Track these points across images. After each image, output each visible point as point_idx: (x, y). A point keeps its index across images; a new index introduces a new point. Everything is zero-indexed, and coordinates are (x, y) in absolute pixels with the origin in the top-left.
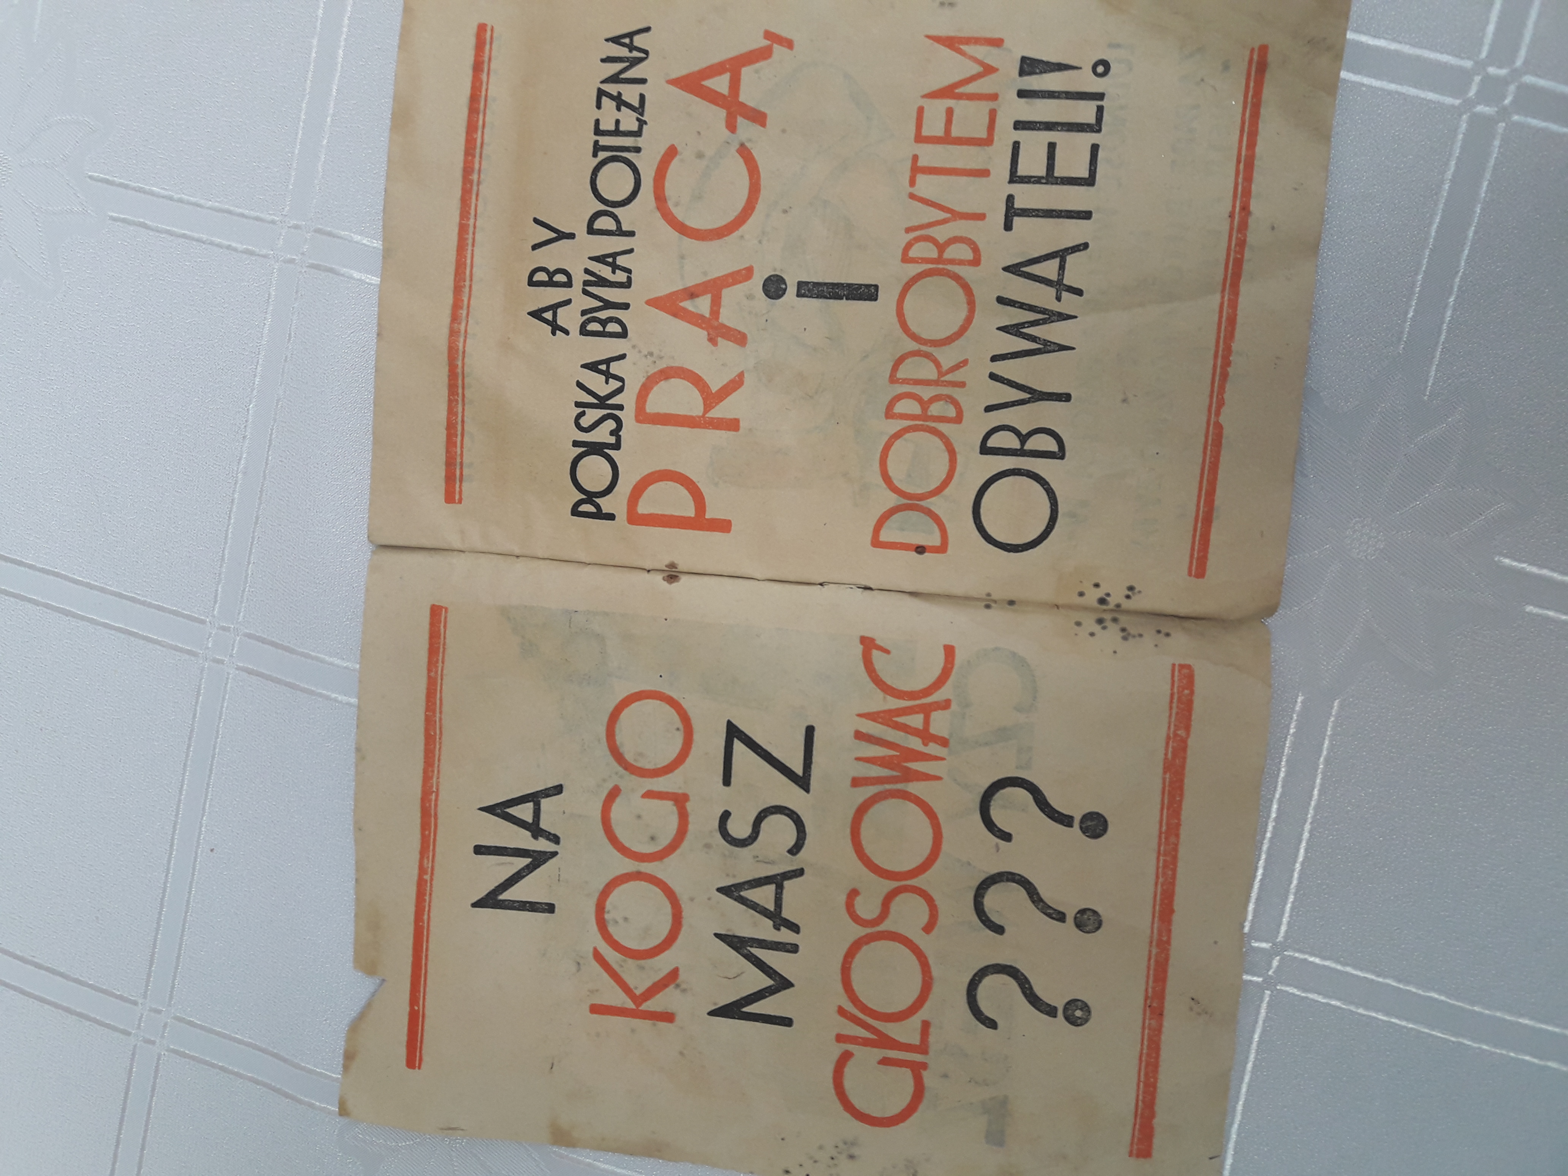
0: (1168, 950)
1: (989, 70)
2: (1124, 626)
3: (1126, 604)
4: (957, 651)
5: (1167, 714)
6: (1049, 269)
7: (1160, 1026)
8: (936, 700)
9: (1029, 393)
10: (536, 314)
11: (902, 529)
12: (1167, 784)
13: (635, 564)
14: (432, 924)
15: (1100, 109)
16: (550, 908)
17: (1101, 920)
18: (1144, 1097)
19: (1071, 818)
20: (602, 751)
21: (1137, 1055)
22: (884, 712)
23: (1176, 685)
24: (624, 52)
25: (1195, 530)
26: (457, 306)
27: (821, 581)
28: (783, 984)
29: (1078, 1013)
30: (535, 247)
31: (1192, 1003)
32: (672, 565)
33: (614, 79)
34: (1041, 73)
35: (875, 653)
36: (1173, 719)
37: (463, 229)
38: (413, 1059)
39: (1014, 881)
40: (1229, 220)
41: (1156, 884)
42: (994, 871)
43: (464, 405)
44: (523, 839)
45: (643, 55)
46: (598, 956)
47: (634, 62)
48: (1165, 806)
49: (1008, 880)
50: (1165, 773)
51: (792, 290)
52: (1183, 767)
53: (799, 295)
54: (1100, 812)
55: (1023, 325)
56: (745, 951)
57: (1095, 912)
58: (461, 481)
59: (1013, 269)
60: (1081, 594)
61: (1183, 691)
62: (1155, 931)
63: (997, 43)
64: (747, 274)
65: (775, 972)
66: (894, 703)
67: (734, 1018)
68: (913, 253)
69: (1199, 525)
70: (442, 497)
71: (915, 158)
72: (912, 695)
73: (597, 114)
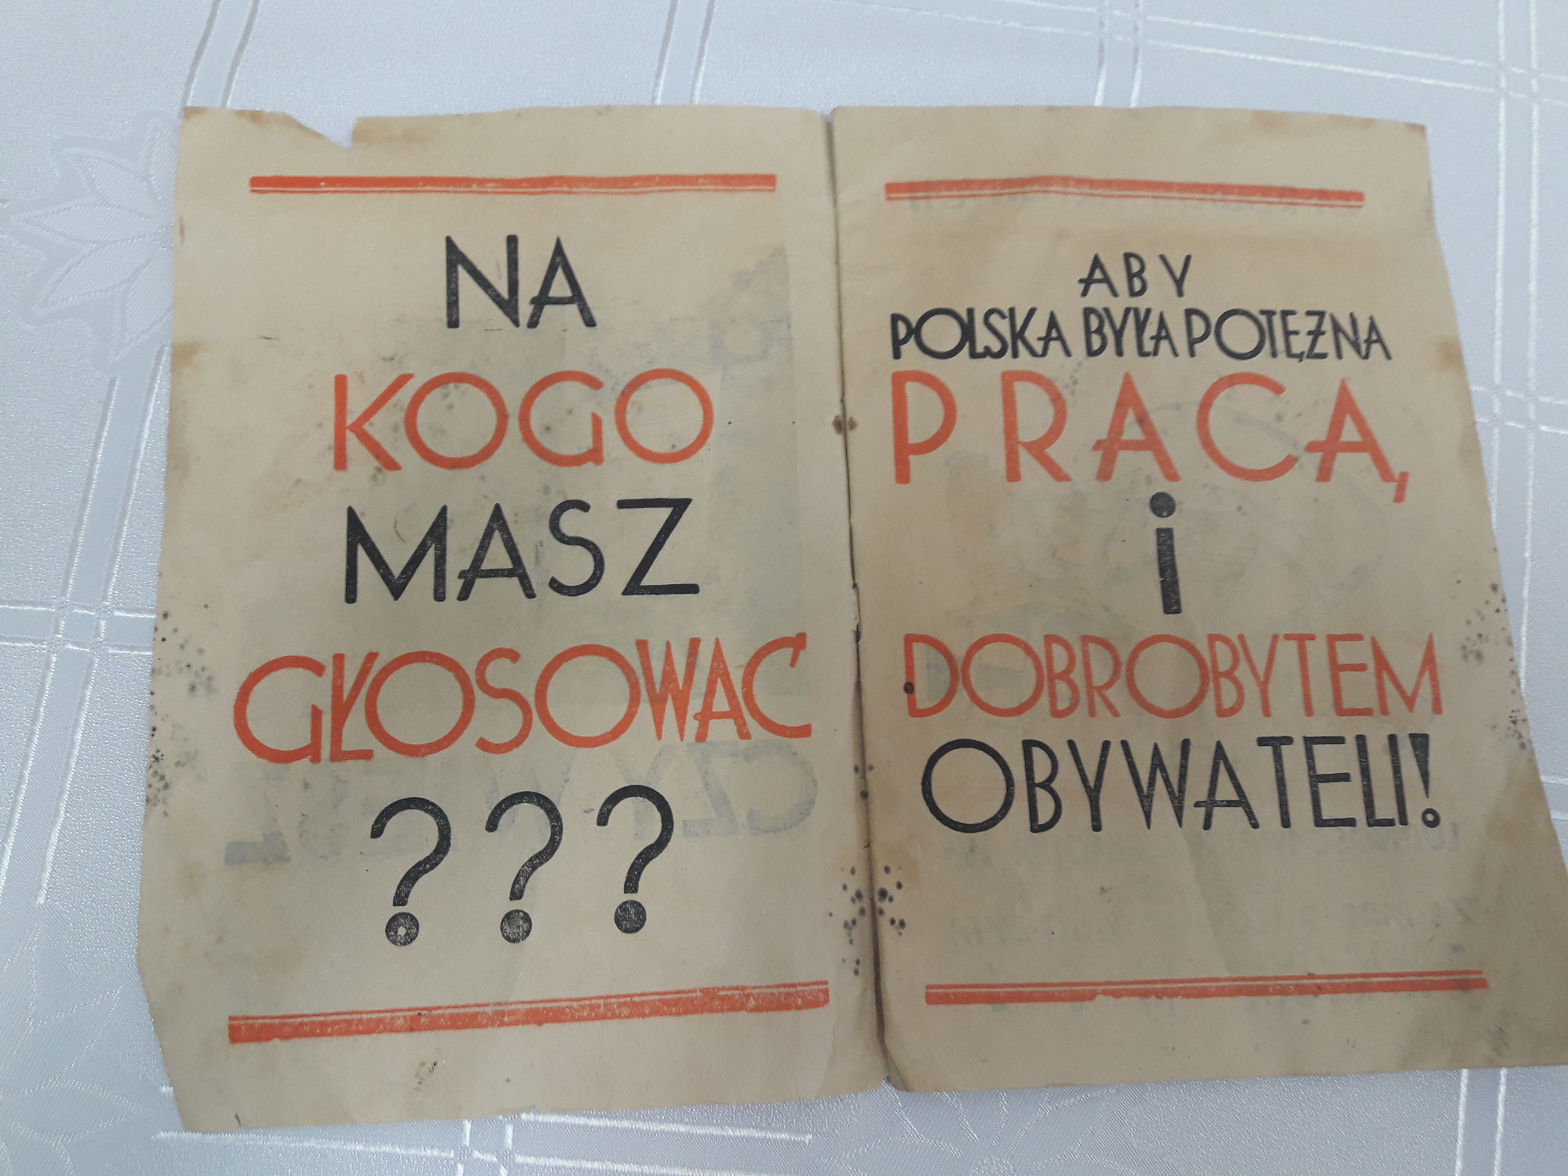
0: (493, 1025)
1: (1410, 702)
2: (858, 922)
3: (884, 922)
4: (805, 739)
5: (770, 983)
6: (1226, 791)
7: (398, 1031)
8: (747, 721)
9: (1095, 786)
10: (1097, 263)
11: (928, 666)
12: (690, 995)
13: (847, 385)
14: (423, 195)
15: (1390, 823)
16: (453, 323)
17: (519, 941)
18: (307, 1024)
19: (635, 891)
20: (641, 366)
21: (360, 1008)
22: (725, 668)
23: (805, 988)
24: (1363, 335)
25: (977, 986)
26: (1094, 183)
27: (859, 585)
28: (397, 587)
29: (402, 931)
30: (1163, 258)
31: (430, 1065)
32: (853, 425)
33: (1337, 328)
34: (1416, 756)
35: (788, 652)
36: (765, 991)
37: (1168, 186)
38: (260, 184)
39: (553, 834)
40: (1306, 974)
41: (571, 1000)
42: (561, 810)
43: (993, 195)
44: (529, 288)
45: (1364, 353)
46: (403, 380)
47: (1355, 345)
48: (663, 997)
49: (553, 827)
50: (702, 990)
51: (1163, 523)
52: (712, 1010)
53: (1159, 531)
54: (647, 922)
55: (1164, 770)
56: (430, 542)
57: (528, 933)
58: (910, 198)
59: (1220, 753)
60: (887, 870)
61: (800, 997)
62: (513, 1007)
63: (1437, 708)
64: (1172, 476)
65: (409, 578)
66: (737, 677)
67: (348, 538)
68: (1219, 646)
69: (984, 990)
70: (891, 179)
71: (1312, 637)
72: (749, 696)
73: (1301, 312)
